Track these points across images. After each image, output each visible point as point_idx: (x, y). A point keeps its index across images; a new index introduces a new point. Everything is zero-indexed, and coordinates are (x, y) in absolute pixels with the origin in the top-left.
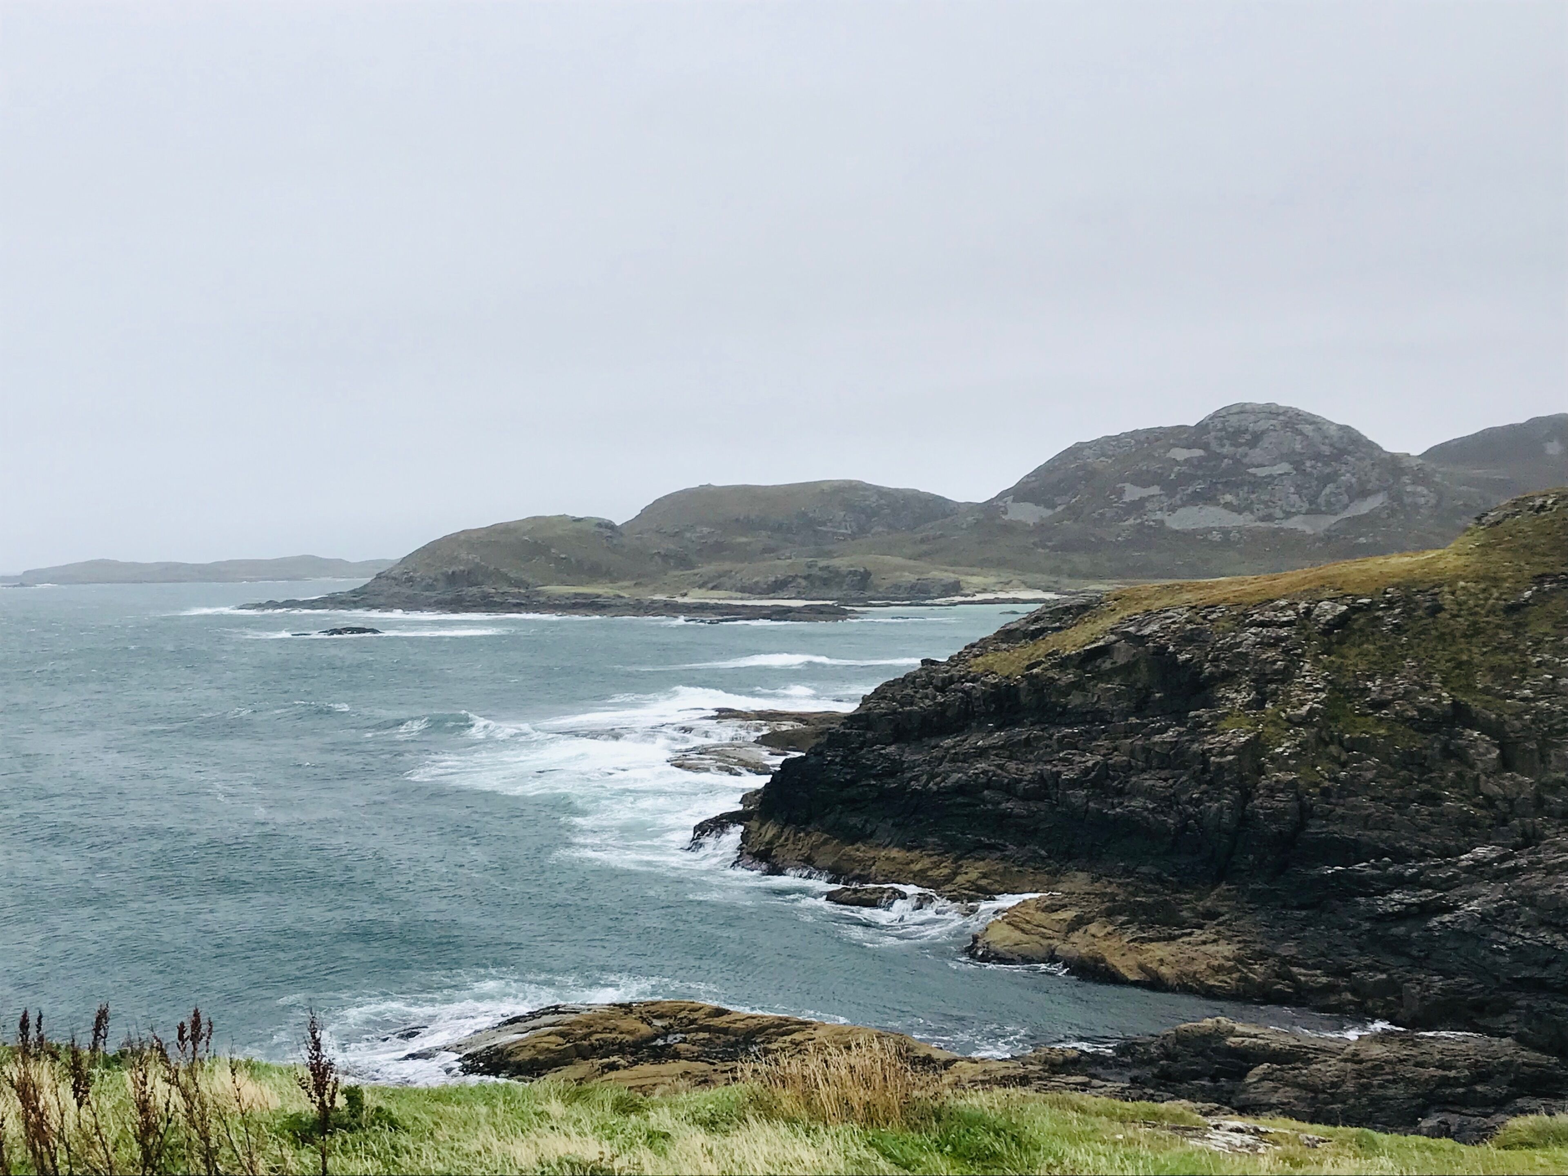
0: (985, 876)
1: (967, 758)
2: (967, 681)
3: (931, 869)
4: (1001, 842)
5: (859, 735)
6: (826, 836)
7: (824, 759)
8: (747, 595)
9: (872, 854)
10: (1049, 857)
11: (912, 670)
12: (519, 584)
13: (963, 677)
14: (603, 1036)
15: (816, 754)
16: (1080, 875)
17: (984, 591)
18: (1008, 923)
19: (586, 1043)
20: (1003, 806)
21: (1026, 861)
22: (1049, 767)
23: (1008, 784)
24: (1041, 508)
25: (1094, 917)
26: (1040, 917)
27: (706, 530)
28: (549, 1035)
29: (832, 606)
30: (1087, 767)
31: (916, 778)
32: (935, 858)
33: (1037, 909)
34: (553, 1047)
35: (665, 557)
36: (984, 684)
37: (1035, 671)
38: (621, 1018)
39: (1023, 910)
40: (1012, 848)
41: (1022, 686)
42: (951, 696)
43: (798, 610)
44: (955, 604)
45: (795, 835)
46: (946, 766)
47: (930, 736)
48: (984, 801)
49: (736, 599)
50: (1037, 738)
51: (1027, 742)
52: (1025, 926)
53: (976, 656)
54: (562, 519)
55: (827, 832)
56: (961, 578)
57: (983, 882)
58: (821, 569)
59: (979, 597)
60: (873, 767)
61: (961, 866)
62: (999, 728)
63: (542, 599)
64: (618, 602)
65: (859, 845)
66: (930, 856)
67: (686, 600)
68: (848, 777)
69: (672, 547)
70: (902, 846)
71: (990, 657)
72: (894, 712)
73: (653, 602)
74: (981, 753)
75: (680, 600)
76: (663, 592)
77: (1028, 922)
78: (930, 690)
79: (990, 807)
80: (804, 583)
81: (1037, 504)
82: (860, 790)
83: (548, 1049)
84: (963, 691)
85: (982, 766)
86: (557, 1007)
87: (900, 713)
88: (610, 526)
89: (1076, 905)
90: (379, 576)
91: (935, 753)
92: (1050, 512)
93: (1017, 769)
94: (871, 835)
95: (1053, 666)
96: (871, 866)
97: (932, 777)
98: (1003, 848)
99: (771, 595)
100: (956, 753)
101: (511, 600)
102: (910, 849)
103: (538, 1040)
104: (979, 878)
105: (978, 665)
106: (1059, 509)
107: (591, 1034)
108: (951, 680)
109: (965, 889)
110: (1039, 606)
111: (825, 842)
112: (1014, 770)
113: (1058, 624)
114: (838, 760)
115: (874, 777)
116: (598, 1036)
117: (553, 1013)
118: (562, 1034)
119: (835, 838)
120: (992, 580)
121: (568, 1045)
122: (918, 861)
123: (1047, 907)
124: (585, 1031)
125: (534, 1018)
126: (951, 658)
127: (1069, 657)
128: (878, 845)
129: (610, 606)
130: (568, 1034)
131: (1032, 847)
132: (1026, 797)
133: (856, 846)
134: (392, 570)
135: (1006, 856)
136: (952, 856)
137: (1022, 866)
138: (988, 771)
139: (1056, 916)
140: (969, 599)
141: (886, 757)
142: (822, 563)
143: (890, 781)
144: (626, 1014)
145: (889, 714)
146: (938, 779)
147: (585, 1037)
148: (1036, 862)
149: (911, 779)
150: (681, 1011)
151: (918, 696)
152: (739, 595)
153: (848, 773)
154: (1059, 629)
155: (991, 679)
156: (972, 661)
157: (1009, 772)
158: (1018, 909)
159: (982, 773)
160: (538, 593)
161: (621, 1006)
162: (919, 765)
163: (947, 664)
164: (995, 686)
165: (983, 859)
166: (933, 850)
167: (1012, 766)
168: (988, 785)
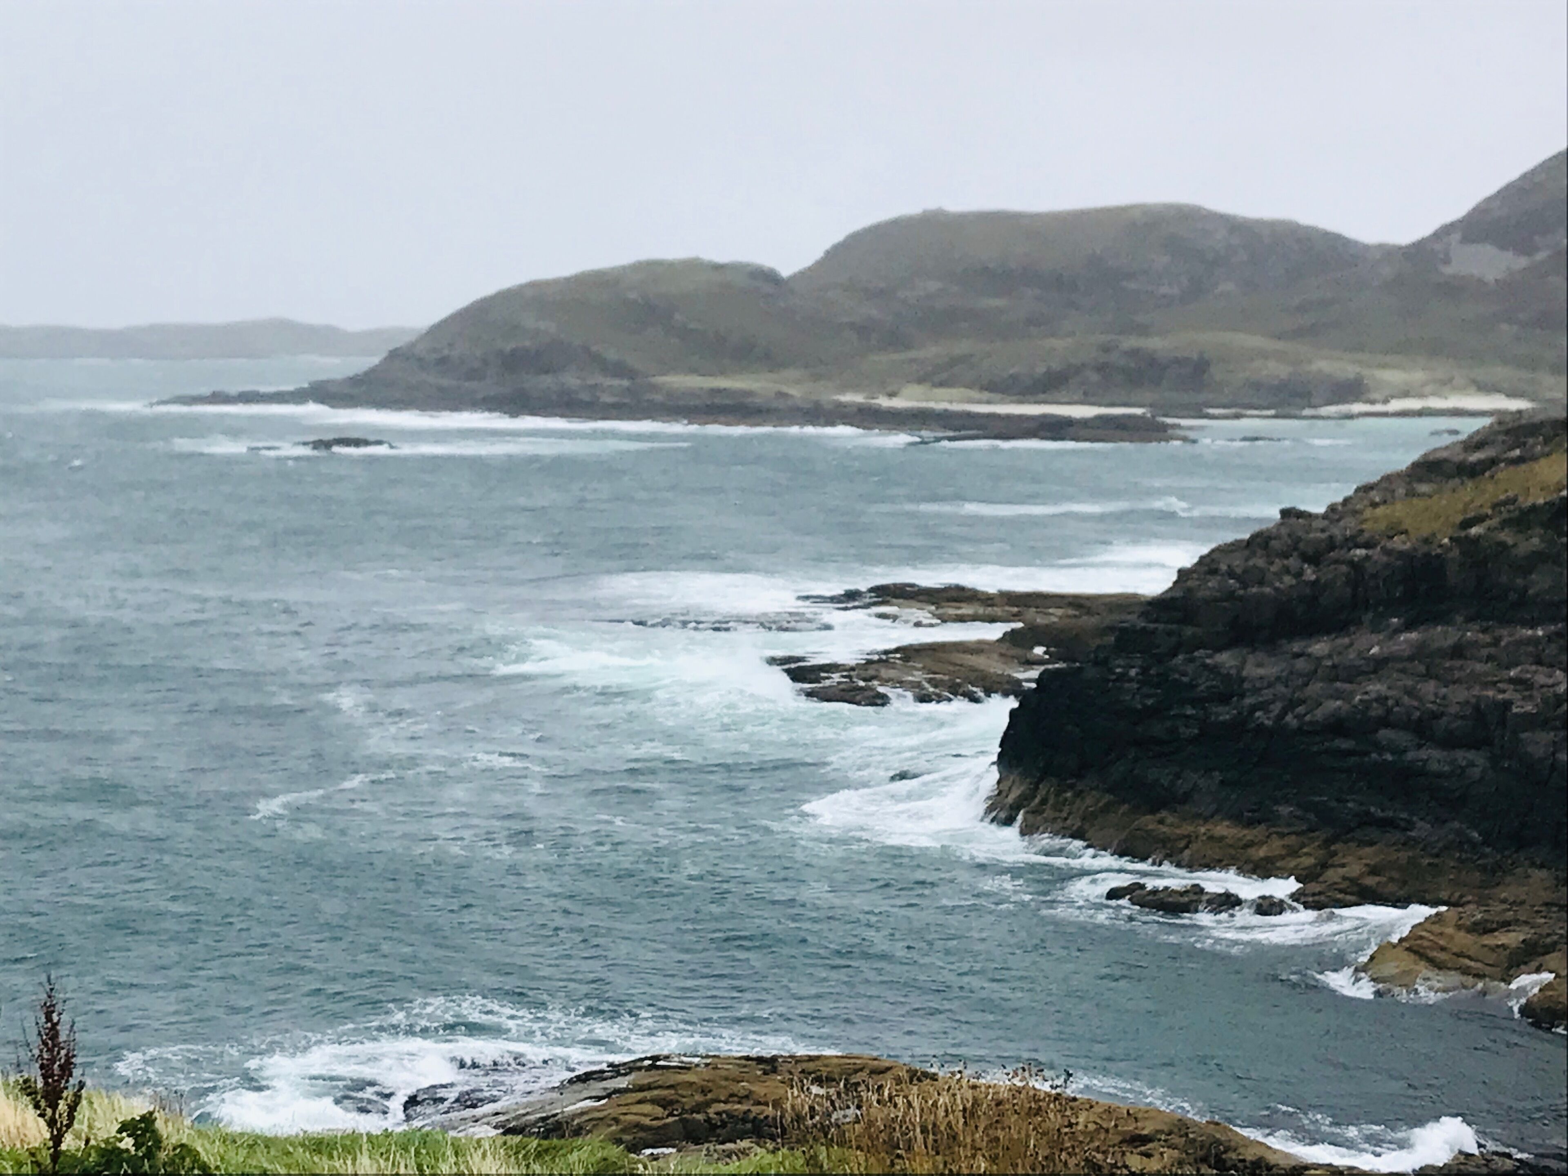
0: (1374, 871)
1: (1353, 674)
2: (1358, 546)
3: (1283, 857)
4: (1404, 815)
5: (1169, 634)
6: (1108, 797)
7: (1111, 671)
8: (998, 396)
9: (1187, 829)
10: (1485, 843)
11: (1264, 527)
12: (619, 370)
13: (1353, 538)
14: (728, 1107)
15: (1096, 663)
16: (1539, 875)
17: (1405, 394)
18: (1407, 949)
19: (700, 1117)
20: (1410, 755)
21: (1446, 848)
22: (1490, 693)
23: (1420, 719)
24: (1509, 254)
25: (1555, 943)
26: (1464, 940)
27: (933, 286)
28: (640, 1102)
29: (1142, 417)
30: (1556, 695)
31: (1263, 706)
32: (1292, 840)
33: (1459, 927)
34: (647, 1121)
35: (863, 330)
36: (1387, 552)
37: (1474, 531)
38: (758, 1079)
39: (1436, 928)
40: (1422, 829)
41: (1451, 555)
42: (1328, 573)
43: (1085, 423)
44: (1350, 417)
45: (1057, 795)
46: (1316, 688)
47: (1292, 635)
48: (1379, 748)
49: (979, 402)
50: (1475, 644)
51: (1458, 651)
52: (1434, 954)
53: (1374, 505)
54: (693, 266)
55: (1109, 791)
56: (1366, 372)
57: (1371, 881)
58: (1126, 353)
59: (1396, 405)
60: (1192, 686)
61: (1334, 854)
62: (1408, 627)
63: (658, 398)
64: (780, 404)
65: (1164, 813)
66: (1282, 836)
67: (897, 403)
68: (1150, 702)
69: (874, 312)
70: (1237, 819)
71: (1399, 506)
72: (1231, 596)
73: (840, 405)
74: (1378, 666)
75: (884, 402)
76: (855, 388)
77: (1443, 949)
78: (1293, 562)
79: (1389, 757)
80: (1094, 377)
81: (1503, 247)
82: (1168, 724)
83: (637, 1125)
84: (1351, 563)
85: (1376, 688)
86: (655, 1058)
87: (1241, 598)
88: (769, 277)
89: (1526, 923)
90: (394, 355)
91: (1301, 664)
92: (1523, 262)
93: (1436, 695)
94: (1186, 798)
95: (1505, 524)
96: (1182, 851)
97: (1291, 705)
98: (1410, 826)
99: (1042, 396)
100: (1334, 666)
101: (607, 399)
102: (1250, 824)
103: (624, 1110)
104: (1362, 875)
105: (1376, 520)
106: (1540, 256)
107: (708, 1104)
108: (1332, 544)
109: (1341, 891)
110: (1487, 421)
111: (1106, 809)
112: (1432, 698)
113: (1517, 452)
114: (1133, 672)
115: (1195, 702)
116: (722, 1107)
117: (649, 1068)
118: (664, 1103)
119: (1124, 802)
120: (1418, 376)
121: (671, 1119)
122: (1262, 843)
123: (1475, 924)
124: (699, 1098)
125: (619, 1074)
126: (1332, 508)
127: (1534, 508)
128: (1198, 816)
129: (768, 411)
130: (671, 1103)
131: (1456, 825)
132: (1450, 742)
133: (1158, 816)
134: (413, 345)
135: (1410, 838)
136: (1322, 835)
137: (1437, 856)
138: (1387, 698)
139: (1489, 940)
140: (1379, 408)
141: (1214, 669)
142: (1131, 342)
143: (1220, 709)
144: (765, 1073)
145: (1221, 600)
146: (1301, 709)
147: (697, 1109)
148: (1461, 851)
149: (1254, 708)
150: (856, 1071)
151: (1273, 569)
152: (986, 395)
153: (1149, 696)
154: (1520, 460)
155: (1399, 543)
156: (1368, 513)
157: (1420, 699)
158: (1427, 926)
159: (1376, 700)
160: (655, 388)
161: (760, 1060)
162: (1270, 685)
163: (1325, 517)
164: (1401, 554)
165: (1371, 844)
166: (1289, 825)
167: (1429, 688)
168: (1385, 722)
